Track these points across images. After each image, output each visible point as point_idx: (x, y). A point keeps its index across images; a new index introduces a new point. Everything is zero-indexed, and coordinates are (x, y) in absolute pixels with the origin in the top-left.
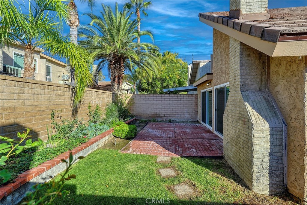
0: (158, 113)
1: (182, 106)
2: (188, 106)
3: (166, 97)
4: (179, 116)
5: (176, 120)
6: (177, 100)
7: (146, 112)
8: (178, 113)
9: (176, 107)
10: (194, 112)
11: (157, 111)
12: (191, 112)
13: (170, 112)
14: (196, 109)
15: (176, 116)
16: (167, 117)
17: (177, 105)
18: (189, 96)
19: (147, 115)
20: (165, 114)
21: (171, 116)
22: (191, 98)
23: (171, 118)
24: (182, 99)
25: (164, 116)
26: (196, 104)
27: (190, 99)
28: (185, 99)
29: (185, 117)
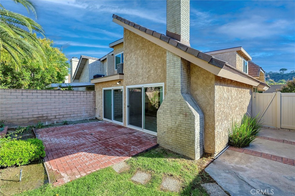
0: (45, 115)
1: (79, 103)
2: (85, 103)
3: (57, 94)
4: (76, 115)
5: (72, 121)
6: (73, 97)
7: (22, 116)
8: (74, 112)
9: (71, 106)
10: (92, 109)
11: (44, 113)
12: (89, 109)
13: (63, 112)
14: (93, 107)
15: (72, 115)
16: (59, 118)
17: (72, 104)
18: (87, 93)
19: (26, 120)
20: (56, 116)
21: (64, 117)
22: (89, 95)
23: (64, 119)
24: (79, 97)
25: (55, 118)
26: (94, 101)
27: (88, 97)
28: (83, 97)
29: (82, 115)
